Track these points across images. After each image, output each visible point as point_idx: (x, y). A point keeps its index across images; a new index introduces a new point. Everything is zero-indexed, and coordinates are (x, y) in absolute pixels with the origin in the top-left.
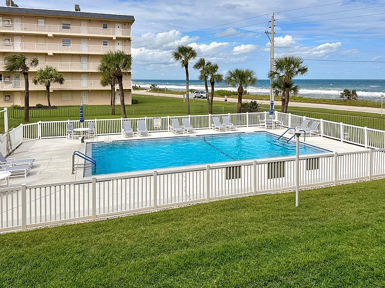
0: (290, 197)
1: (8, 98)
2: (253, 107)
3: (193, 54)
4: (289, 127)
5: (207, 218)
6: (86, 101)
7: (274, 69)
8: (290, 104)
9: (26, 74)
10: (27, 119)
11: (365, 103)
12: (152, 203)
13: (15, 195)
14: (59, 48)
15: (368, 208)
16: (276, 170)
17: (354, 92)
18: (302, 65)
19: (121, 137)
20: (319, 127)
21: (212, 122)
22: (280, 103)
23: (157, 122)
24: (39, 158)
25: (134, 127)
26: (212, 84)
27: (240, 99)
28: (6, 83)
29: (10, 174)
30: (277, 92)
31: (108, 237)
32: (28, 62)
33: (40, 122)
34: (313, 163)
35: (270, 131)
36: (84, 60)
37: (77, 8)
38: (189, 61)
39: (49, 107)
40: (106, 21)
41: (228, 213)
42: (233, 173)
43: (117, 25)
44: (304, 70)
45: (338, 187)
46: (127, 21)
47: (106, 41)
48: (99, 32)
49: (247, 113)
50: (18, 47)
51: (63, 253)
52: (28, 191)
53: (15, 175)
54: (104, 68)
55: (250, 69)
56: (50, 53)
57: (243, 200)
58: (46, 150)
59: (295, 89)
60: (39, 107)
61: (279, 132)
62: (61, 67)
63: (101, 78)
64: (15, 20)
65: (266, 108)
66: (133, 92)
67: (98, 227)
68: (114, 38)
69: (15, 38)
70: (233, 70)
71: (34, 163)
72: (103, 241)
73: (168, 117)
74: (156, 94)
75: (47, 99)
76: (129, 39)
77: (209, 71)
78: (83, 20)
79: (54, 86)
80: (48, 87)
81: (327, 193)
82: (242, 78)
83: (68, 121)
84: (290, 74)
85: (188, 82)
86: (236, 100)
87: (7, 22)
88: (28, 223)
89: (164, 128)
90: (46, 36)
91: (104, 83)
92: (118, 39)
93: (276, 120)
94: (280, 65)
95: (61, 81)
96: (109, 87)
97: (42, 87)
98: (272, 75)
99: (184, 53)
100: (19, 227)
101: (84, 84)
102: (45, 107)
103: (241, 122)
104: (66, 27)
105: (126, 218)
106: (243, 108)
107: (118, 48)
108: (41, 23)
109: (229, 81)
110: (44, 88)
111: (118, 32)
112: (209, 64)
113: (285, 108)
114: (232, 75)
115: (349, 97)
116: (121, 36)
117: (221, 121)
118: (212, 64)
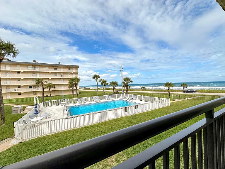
0: (131, 117)
1: (35, 94)
2: (118, 93)
3: (99, 77)
4: (128, 98)
5: (109, 125)
6: (63, 94)
7: (123, 81)
8: (128, 91)
9: (43, 85)
10: (43, 100)
11: (148, 90)
12: (92, 122)
13: (46, 124)
14: (54, 76)
15: (151, 117)
16: (127, 110)
17: (145, 87)
18: (131, 80)
19: (77, 104)
20: (136, 97)
21: (106, 98)
22: (125, 91)
23: (89, 99)
24: (51, 112)
25: (81, 100)
26: (105, 86)
27: (114, 90)
28: (34, 89)
29: (43, 118)
30: (124, 88)
31: (80, 133)
32: (43, 81)
33: (49, 101)
34: (136, 107)
35: (123, 99)
36: (62, 80)
37: (59, 63)
38: (98, 79)
39: (50, 96)
40: (69, 67)
41: (115, 123)
42: (115, 111)
43: (73, 69)
44: (132, 82)
45: (143, 113)
46: (77, 67)
47: (70, 74)
48: (67, 71)
49: (116, 94)
50: (38, 76)
51: (67, 139)
52: (52, 121)
53: (44, 118)
54: (70, 83)
55: (116, 81)
56: (50, 78)
57: (118, 119)
58: (53, 110)
59: (129, 87)
60: (47, 96)
61: (126, 99)
62: (54, 82)
63: (68, 86)
64: (37, 67)
65: (121, 93)
66: (79, 90)
67: (76, 130)
68: (73, 73)
69: (37, 73)
70: (111, 82)
71: (50, 114)
72: (78, 134)
73: (92, 97)
74: (86, 90)
75: (49, 93)
76: (77, 73)
77: (104, 82)
78: (62, 67)
79: (52, 89)
80: (50, 89)
81: (140, 115)
82: (114, 84)
83: (59, 100)
84: (128, 82)
85: (97, 86)
86: (113, 91)
87: (34, 68)
88: (52, 132)
89: (91, 100)
90: (49, 72)
91: (70, 88)
92: (74, 73)
93: (125, 96)
94: (125, 80)
95: (54, 87)
96: (71, 89)
97: (48, 90)
98: (122, 83)
99: (96, 77)
100: (50, 133)
101: (62, 88)
102: (49, 96)
103: (114, 97)
104: (56, 69)
105: (84, 127)
106: (115, 93)
107: (74, 76)
108: (47, 68)
109: (110, 85)
110: (49, 90)
111: (74, 71)
112: (104, 80)
113: (127, 93)
114: (111, 83)
115: (144, 89)
116: (74, 72)
117: (109, 97)
118: (105, 80)
